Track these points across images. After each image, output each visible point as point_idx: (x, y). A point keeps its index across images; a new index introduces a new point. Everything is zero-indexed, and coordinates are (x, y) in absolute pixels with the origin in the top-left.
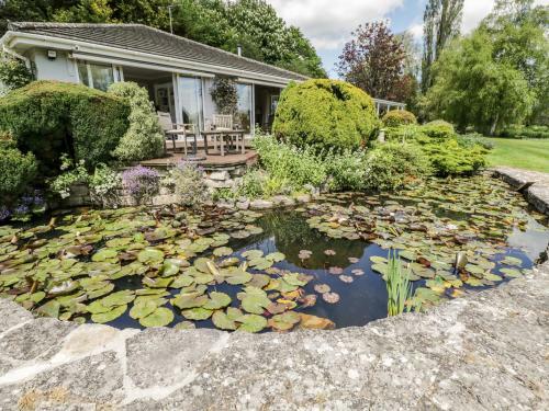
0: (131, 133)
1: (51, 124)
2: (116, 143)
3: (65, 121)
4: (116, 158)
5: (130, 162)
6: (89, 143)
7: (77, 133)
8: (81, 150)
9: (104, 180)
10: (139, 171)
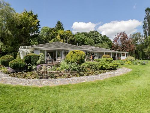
0: (39, 60)
1: (28, 59)
2: (37, 62)
3: (30, 59)
4: (36, 64)
5: (38, 65)
6: (33, 61)
7: (32, 60)
8: (32, 63)
9: (34, 67)
10: (39, 66)
